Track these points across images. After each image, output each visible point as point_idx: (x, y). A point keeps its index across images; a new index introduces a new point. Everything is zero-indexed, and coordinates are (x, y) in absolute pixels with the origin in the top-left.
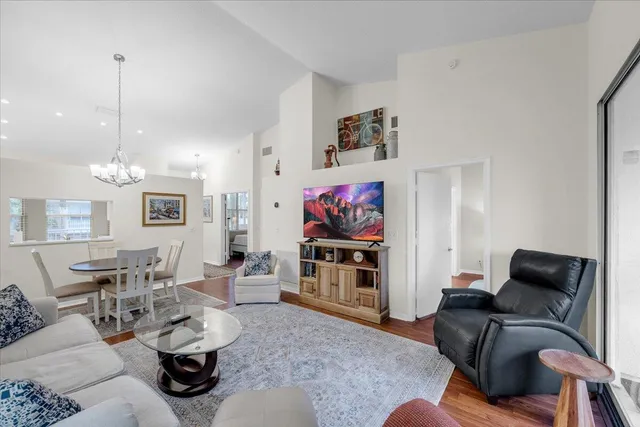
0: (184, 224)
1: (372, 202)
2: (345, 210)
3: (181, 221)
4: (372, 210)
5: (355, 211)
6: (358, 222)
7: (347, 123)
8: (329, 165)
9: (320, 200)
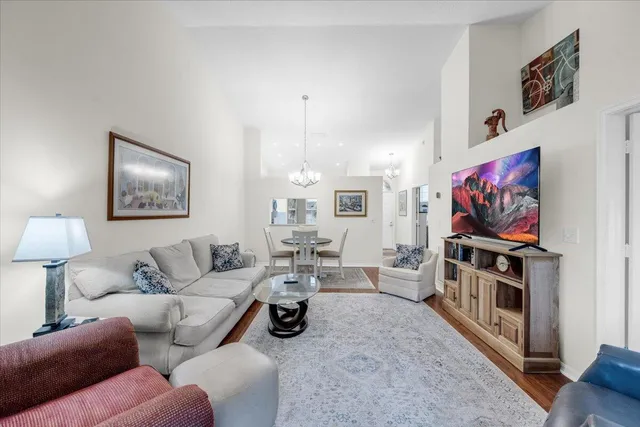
0: (365, 216)
1: (522, 183)
2: (490, 197)
3: (363, 213)
4: (523, 195)
5: (502, 198)
6: (506, 212)
7: (533, 69)
8: (494, 134)
9: (466, 185)
